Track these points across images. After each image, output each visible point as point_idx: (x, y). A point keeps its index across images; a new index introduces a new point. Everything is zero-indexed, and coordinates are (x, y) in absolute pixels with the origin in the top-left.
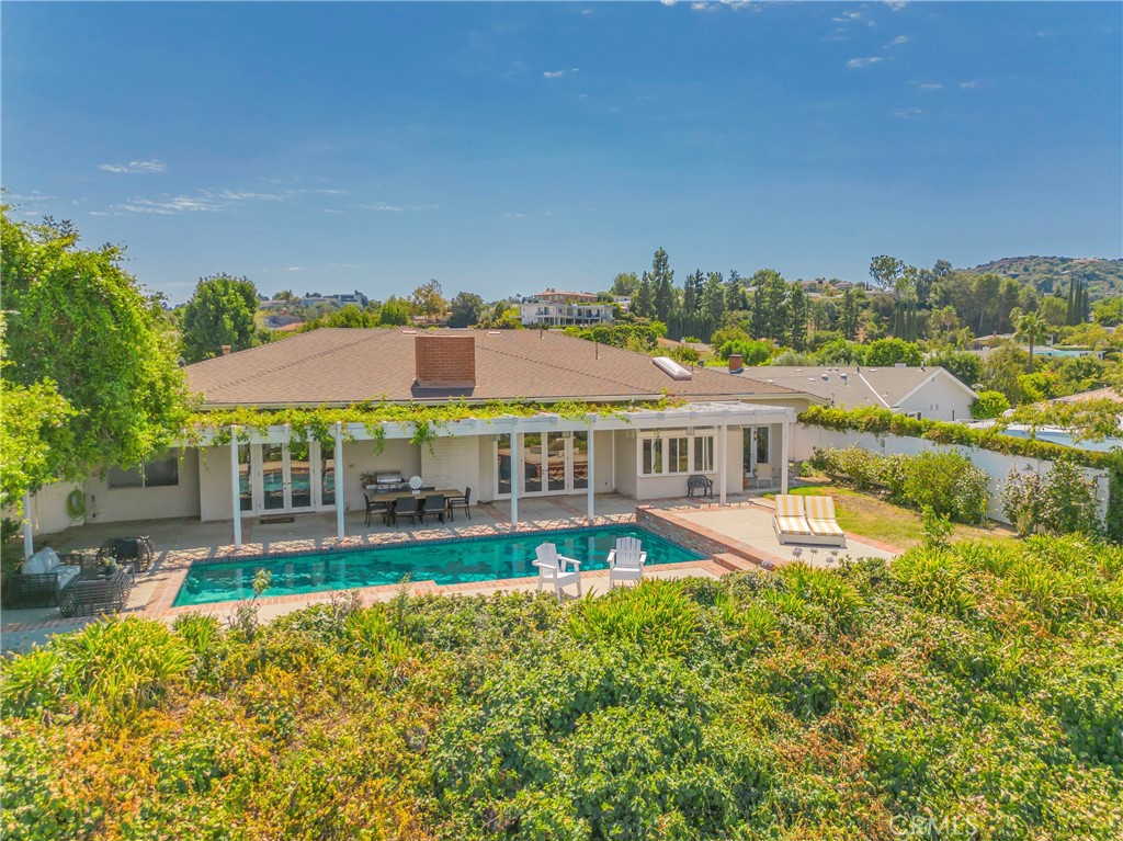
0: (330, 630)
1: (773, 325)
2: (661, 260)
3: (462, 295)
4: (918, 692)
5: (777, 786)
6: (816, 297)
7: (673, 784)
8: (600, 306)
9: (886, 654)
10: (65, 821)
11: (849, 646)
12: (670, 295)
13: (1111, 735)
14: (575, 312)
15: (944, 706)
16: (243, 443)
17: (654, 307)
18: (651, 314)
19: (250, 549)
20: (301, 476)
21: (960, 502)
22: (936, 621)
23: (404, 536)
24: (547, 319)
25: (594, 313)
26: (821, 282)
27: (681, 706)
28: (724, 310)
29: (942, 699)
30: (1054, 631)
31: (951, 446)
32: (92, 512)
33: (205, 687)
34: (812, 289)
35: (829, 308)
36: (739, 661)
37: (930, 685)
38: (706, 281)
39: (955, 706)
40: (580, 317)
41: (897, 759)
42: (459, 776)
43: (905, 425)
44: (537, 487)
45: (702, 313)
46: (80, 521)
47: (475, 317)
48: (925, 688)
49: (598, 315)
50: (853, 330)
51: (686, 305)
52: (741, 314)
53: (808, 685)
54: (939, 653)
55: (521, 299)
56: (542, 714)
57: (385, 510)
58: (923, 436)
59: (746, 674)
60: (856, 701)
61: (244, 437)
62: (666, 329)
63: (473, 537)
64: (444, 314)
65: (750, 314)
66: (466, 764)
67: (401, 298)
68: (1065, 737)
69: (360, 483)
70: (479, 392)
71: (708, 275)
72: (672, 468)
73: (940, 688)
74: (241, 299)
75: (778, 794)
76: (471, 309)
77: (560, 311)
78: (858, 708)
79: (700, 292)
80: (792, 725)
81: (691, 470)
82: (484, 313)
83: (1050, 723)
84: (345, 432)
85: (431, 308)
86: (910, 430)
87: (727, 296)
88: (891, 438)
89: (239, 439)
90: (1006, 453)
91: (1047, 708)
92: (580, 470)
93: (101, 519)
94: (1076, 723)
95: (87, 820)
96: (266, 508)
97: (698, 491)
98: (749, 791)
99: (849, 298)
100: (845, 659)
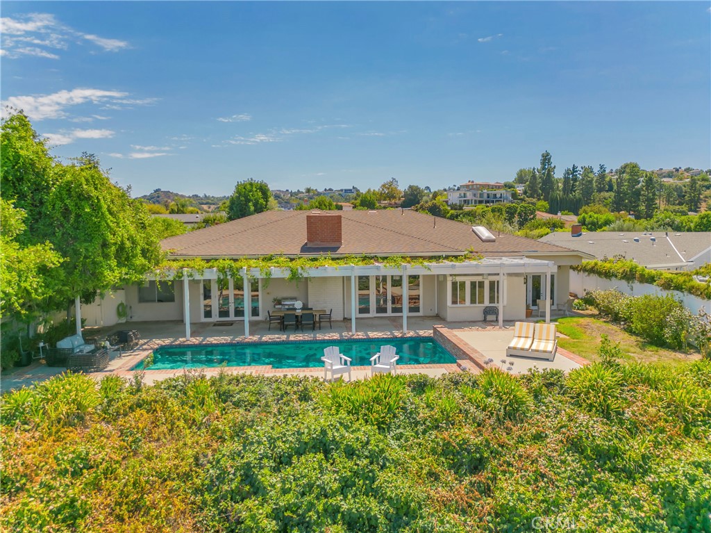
0: (180, 391)
1: (630, 202)
2: (546, 159)
3: (410, 187)
4: (553, 466)
5: (422, 518)
6: (667, 181)
7: (345, 507)
8: (502, 191)
9: (538, 437)
10: (6, 483)
11: (511, 429)
12: (552, 183)
13: (699, 515)
14: (485, 196)
15: (569, 478)
16: (190, 278)
17: (540, 191)
18: (538, 196)
19: (194, 340)
20: (239, 299)
21: (667, 333)
22: (582, 417)
23: (284, 337)
24: (465, 201)
25: (498, 196)
26: (677, 170)
27: (367, 457)
28: (594, 192)
29: (568, 473)
30: (687, 432)
31: (671, 292)
32: (130, 316)
33: (105, 418)
34: (670, 175)
35: (678, 189)
36: (424, 432)
37: (563, 462)
38: (580, 172)
39: (578, 479)
40: (488, 199)
41: (513, 511)
42: (216, 485)
43: (644, 275)
44: (385, 310)
45: (577, 194)
46: (123, 320)
47: (419, 201)
48: (559, 464)
49: (501, 197)
50: (696, 205)
51: (564, 190)
52: (607, 194)
53: (468, 453)
54: (575, 440)
55: (456, 188)
56: (277, 453)
57: (279, 321)
58: (655, 284)
59: (427, 441)
60: (505, 467)
61: (191, 275)
62: (547, 206)
63: (324, 340)
64: (399, 199)
65: (613, 194)
66: (221, 478)
67: (374, 190)
68: (663, 512)
69: (273, 304)
70: (343, 250)
71: (582, 168)
72: (473, 301)
73: (569, 465)
74: (260, 194)
75: (421, 523)
76: (416, 196)
77: (475, 195)
78: (504, 472)
79: (575, 180)
80: (450, 478)
81: (487, 303)
82: (425, 198)
83: (653, 500)
84: (248, 273)
85: (391, 196)
86: (647, 279)
87: (596, 182)
88: (636, 285)
89: (188, 276)
90: (704, 298)
91: (654, 490)
92: (414, 299)
93: (135, 319)
94: (673, 502)
95: (17, 484)
96: (220, 317)
97: (489, 318)
98: (401, 518)
99: (693, 182)
100: (504, 438)
